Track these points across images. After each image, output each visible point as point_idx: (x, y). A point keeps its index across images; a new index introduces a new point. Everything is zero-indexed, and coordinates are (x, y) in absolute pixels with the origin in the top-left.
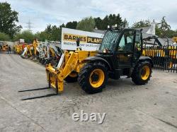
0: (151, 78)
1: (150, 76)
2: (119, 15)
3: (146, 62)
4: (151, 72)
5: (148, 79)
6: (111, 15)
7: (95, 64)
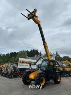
0: (61, 80)
1: (60, 79)
2: (37, 50)
3: (58, 73)
4: (60, 78)
5: (60, 81)
6: (33, 50)
7: (41, 75)
